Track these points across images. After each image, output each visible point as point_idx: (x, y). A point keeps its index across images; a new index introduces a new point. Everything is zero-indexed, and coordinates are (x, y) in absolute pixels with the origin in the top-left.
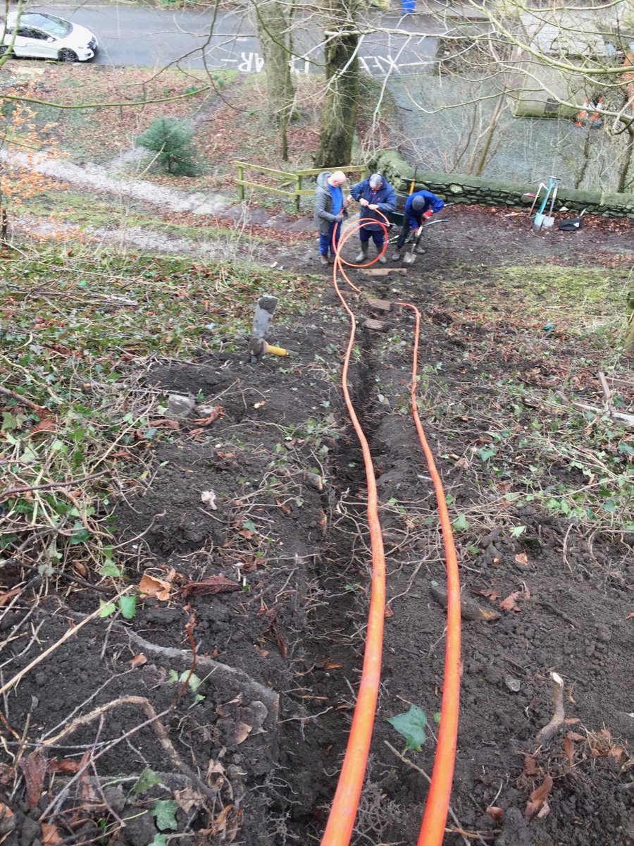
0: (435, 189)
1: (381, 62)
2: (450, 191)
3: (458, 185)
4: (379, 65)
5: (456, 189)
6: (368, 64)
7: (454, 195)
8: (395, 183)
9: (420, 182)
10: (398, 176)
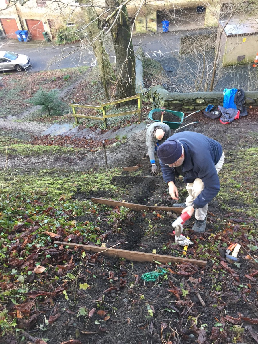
0: (186, 103)
1: (156, 53)
2: (196, 103)
3: (201, 98)
4: (155, 55)
5: (199, 101)
6: (149, 55)
7: (199, 105)
8: (161, 103)
9: (176, 100)
10: (162, 99)
